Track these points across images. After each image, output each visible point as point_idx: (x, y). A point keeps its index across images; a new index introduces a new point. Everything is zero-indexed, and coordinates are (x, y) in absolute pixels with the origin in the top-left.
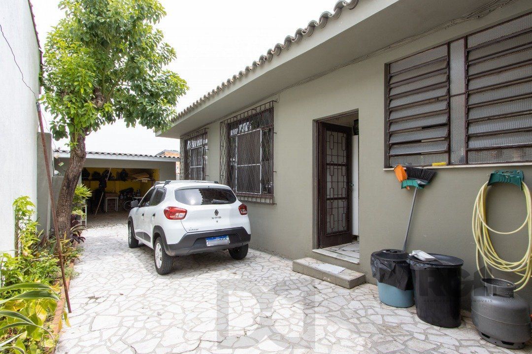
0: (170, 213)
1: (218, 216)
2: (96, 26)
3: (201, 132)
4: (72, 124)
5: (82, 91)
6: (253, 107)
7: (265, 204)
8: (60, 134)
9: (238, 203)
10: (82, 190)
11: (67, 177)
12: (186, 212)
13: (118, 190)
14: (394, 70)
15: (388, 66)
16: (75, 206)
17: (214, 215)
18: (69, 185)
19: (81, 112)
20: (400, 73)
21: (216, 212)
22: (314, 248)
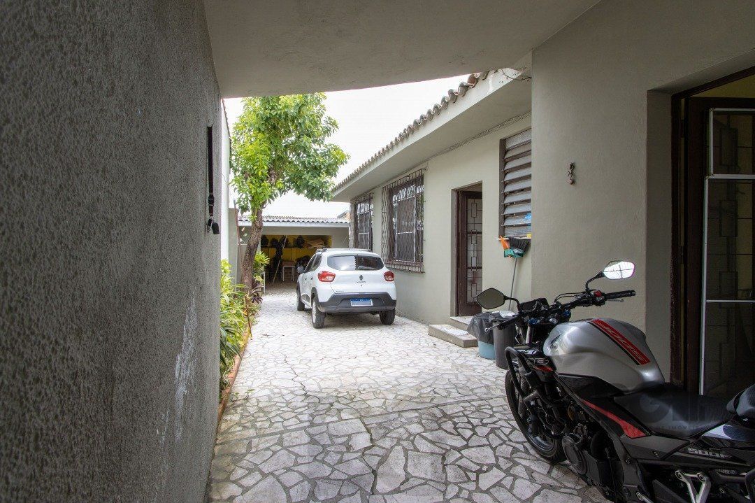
0: (323, 276)
1: (363, 280)
2: (270, 118)
3: (367, 197)
4: (253, 201)
5: (260, 173)
6: (407, 174)
7: (415, 272)
8: (244, 209)
9: (385, 270)
10: (261, 257)
11: (249, 245)
12: (334, 276)
13: (294, 258)
14: (509, 146)
15: (503, 142)
16: (255, 272)
17: (359, 280)
18: (251, 252)
19: (259, 190)
20: (514, 148)
21: (361, 277)
22: (452, 315)
